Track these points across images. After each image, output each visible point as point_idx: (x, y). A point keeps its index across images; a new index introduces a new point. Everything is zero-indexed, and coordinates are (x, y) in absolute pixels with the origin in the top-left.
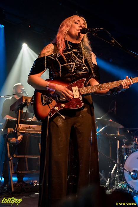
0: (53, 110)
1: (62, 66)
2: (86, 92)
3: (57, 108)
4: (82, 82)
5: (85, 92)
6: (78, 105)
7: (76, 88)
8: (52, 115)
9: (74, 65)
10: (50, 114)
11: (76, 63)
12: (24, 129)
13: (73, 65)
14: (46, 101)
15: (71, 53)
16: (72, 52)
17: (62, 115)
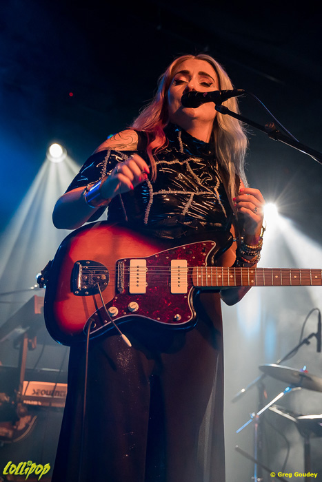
0: (101, 315)
1: (156, 193)
2: (209, 282)
3: (114, 311)
4: (204, 252)
5: (205, 282)
6: (178, 315)
7: (183, 263)
8: (95, 329)
9: (192, 197)
10: (93, 325)
11: (198, 194)
12: (40, 395)
13: (189, 198)
14: (87, 284)
15: (185, 165)
16: (187, 162)
17: (123, 336)
